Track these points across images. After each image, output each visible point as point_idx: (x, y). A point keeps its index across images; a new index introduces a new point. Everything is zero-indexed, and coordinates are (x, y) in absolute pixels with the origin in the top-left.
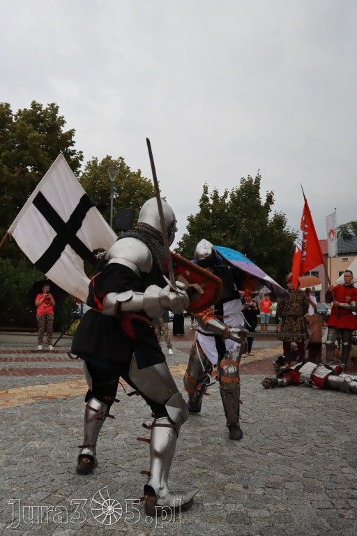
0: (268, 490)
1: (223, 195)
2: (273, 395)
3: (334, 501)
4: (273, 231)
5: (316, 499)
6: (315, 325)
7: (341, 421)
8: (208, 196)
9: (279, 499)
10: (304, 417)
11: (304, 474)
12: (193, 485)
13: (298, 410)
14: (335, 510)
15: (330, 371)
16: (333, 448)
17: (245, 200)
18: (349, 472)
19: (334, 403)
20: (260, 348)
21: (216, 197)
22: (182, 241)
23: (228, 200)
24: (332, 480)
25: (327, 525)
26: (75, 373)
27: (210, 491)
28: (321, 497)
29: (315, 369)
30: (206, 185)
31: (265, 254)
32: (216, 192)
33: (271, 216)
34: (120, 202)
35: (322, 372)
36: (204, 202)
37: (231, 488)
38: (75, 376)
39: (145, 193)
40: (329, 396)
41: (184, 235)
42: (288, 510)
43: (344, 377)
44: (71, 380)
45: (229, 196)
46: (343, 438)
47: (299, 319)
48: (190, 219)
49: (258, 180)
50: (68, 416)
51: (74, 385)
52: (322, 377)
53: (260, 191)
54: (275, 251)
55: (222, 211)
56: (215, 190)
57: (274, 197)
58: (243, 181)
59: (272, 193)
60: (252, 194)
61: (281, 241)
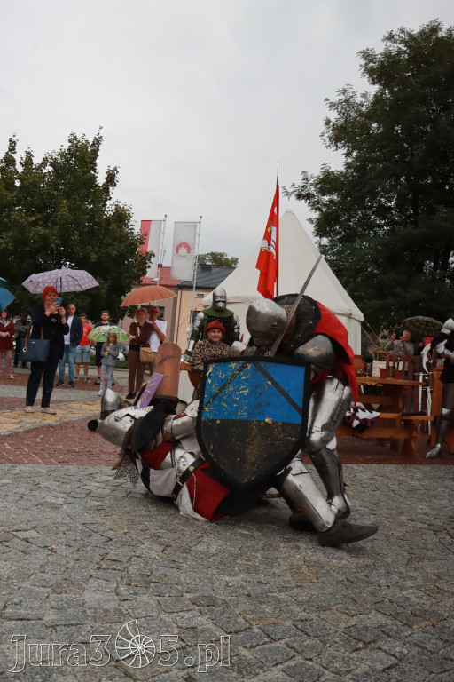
1: (40, 161)
4: (110, 224)
6: (166, 363)
8: (18, 156)
20: (61, 402)
21: (28, 162)
23: (46, 169)
30: (14, 139)
31: (94, 257)
32: (29, 156)
33: (110, 207)
36: (7, 165)
45: (49, 163)
49: (97, 142)
53: (98, 161)
54: (108, 255)
55: (35, 185)
56: (28, 150)
57: (118, 177)
58: (73, 139)
59: (116, 169)
60: (85, 162)
61: (120, 242)
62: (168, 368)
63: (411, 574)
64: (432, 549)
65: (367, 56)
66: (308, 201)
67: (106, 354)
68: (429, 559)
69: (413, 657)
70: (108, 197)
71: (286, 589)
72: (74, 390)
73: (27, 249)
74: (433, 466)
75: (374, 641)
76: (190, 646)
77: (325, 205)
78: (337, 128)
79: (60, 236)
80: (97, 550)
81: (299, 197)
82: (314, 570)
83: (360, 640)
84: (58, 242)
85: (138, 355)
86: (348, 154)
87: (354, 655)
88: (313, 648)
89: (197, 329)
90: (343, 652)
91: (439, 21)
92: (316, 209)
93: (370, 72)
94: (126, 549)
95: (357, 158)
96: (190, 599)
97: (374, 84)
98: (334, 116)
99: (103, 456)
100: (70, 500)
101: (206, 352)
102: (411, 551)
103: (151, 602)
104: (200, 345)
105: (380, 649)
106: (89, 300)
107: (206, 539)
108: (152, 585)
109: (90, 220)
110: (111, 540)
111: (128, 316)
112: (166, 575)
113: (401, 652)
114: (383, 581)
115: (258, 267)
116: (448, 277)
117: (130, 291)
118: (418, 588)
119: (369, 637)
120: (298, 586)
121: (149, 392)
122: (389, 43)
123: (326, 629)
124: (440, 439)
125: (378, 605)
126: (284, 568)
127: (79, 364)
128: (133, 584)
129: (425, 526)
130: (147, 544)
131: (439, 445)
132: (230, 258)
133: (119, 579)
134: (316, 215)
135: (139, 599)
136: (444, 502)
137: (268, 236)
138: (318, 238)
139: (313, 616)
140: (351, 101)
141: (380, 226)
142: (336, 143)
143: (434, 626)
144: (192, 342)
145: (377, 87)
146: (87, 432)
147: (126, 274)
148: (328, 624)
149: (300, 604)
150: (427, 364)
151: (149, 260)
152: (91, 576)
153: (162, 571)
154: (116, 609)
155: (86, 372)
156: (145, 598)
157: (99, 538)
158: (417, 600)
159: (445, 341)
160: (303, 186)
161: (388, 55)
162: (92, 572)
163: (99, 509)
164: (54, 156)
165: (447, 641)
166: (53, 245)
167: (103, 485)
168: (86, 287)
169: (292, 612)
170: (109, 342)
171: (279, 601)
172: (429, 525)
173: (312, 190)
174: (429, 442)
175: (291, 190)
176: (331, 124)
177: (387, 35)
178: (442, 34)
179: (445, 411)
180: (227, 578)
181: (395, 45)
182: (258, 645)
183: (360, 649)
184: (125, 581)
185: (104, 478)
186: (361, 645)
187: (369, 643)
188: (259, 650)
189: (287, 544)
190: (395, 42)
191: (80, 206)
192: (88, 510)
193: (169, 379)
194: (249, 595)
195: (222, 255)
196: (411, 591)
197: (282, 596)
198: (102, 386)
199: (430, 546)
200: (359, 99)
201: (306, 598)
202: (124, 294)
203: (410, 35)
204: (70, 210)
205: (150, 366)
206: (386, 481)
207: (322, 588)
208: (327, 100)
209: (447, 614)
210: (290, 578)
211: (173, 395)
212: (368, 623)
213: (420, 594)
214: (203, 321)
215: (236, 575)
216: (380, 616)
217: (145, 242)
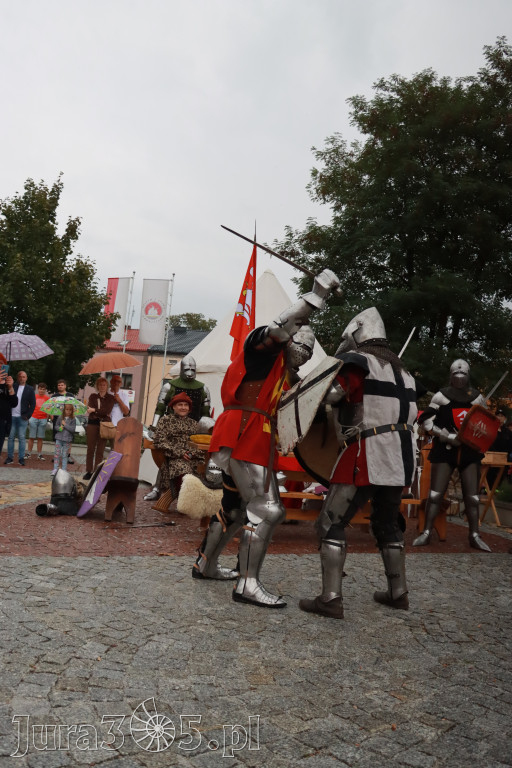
4: (69, 281)
6: (125, 441)
20: (8, 483)
31: (50, 318)
33: (70, 261)
49: (57, 190)
53: (57, 210)
54: (67, 316)
57: (80, 229)
58: (30, 185)
59: (78, 220)
60: (43, 211)
61: (81, 302)
62: (128, 446)
63: (378, 674)
64: (404, 647)
65: (357, 103)
66: (292, 259)
67: (61, 428)
68: (401, 658)
69: (365, 762)
70: (68, 251)
71: (238, 692)
72: (24, 470)
74: (419, 555)
75: (326, 747)
76: (123, 756)
77: (311, 264)
78: (325, 180)
79: (12, 294)
80: (33, 651)
81: (282, 254)
82: (271, 670)
83: (312, 745)
84: (10, 300)
85: (98, 430)
86: (337, 208)
87: (302, 762)
88: (258, 754)
89: (162, 402)
90: (291, 759)
91: (433, 70)
92: (300, 269)
93: (361, 120)
94: (65, 650)
95: (346, 213)
96: (130, 704)
97: (365, 132)
98: (321, 166)
99: (51, 545)
100: (7, 595)
101: (171, 429)
102: (382, 649)
103: (87, 708)
104: (165, 420)
105: (331, 754)
106: (44, 367)
107: (156, 638)
108: (90, 689)
109: (47, 276)
110: (49, 639)
111: (90, 385)
112: (106, 679)
113: (353, 757)
114: (346, 683)
115: (231, 334)
116: (445, 344)
117: (92, 357)
118: (384, 689)
119: (321, 742)
120: (251, 689)
121: (106, 473)
122: (380, 91)
123: (275, 734)
124: (429, 525)
125: (336, 708)
126: (240, 669)
127: (32, 439)
128: (68, 688)
129: (401, 621)
130: (89, 644)
131: (427, 532)
132: (207, 320)
133: (54, 683)
134: (300, 275)
135: (73, 704)
136: (426, 595)
137: (242, 300)
139: (264, 720)
140: (340, 150)
141: (372, 288)
142: (324, 196)
143: (393, 729)
144: (157, 416)
145: (368, 136)
146: (34, 517)
147: (87, 338)
148: (278, 729)
149: (251, 708)
150: (418, 441)
151: (114, 323)
152: (22, 681)
153: (103, 673)
154: (46, 716)
155: (40, 448)
156: (81, 703)
157: (37, 637)
158: (380, 702)
159: (434, 417)
160: (287, 243)
161: (379, 102)
162: (24, 676)
163: (39, 605)
164: (8, 203)
165: (404, 745)
166: (4, 304)
167: (47, 578)
168: (39, 355)
169: (241, 716)
170: (64, 415)
171: (227, 705)
172: (406, 620)
173: (297, 247)
174: (418, 527)
175: (274, 247)
176: (318, 175)
177: (378, 83)
178: (436, 83)
179: (434, 494)
180: (174, 681)
181: (386, 93)
182: (198, 753)
183: (309, 755)
184: (60, 685)
185: (50, 570)
186: (310, 751)
187: (320, 748)
188: (200, 759)
189: (246, 642)
190: (387, 89)
191: (36, 261)
192: (27, 607)
193: (128, 459)
194: (196, 699)
195: (198, 316)
196: (376, 692)
197: (233, 699)
198: (56, 465)
199: (403, 643)
200: (349, 149)
201: (259, 702)
202: (85, 359)
203: (403, 83)
204: (24, 266)
205: (111, 442)
206: (365, 572)
207: (278, 691)
208: (314, 149)
209: (409, 716)
210: (244, 681)
211: (133, 477)
212: (322, 727)
213: (385, 695)
214: (169, 393)
215: (185, 677)
216: (336, 720)
217: (110, 302)
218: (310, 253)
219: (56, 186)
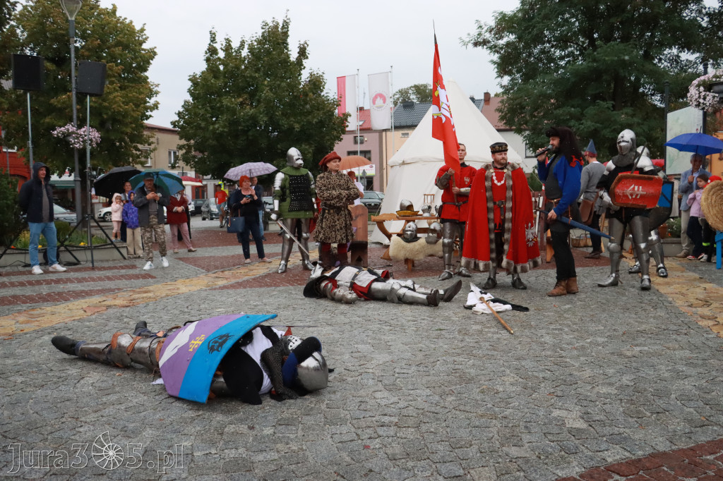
0: (280, 427)
1: (238, 45)
2: (301, 310)
3: (359, 432)
4: (307, 94)
5: (338, 432)
6: (358, 219)
7: (383, 337)
8: (217, 46)
9: (292, 436)
10: (337, 336)
11: (327, 404)
12: (183, 433)
13: (330, 328)
14: (360, 441)
15: (374, 277)
16: (367, 370)
17: (268, 52)
18: (383, 396)
19: (376, 317)
21: (228, 48)
22: (181, 110)
23: (245, 53)
24: (362, 408)
25: (348, 459)
26: (24, 302)
27: (205, 437)
28: (344, 429)
29: (356, 275)
30: (214, 31)
32: (228, 41)
33: (305, 76)
34: (86, 53)
35: (365, 279)
36: (211, 55)
37: (232, 430)
38: (24, 307)
39: (124, 40)
40: (372, 308)
41: (185, 102)
42: (302, 449)
43: (393, 283)
44: (19, 312)
45: (246, 46)
46: (382, 358)
47: (342, 212)
48: (193, 80)
49: (286, 24)
50: (9, 361)
51: (22, 318)
52: (365, 285)
53: (289, 40)
54: (309, 123)
55: (238, 68)
56: (227, 37)
57: (308, 50)
58: (265, 26)
59: (306, 43)
60: (278, 44)
61: (318, 110)
62: (360, 223)
66: (485, 47)
70: (302, 68)
73: (240, 128)
77: (502, 48)
79: (267, 114)
81: (476, 44)
92: (495, 51)
134: (496, 57)
138: (499, 79)
141: (562, 58)
147: (327, 138)
151: (346, 120)
160: (478, 35)
164: (251, 42)
173: (487, 36)
175: (468, 40)
191: (279, 85)
193: (361, 230)
211: (365, 240)
217: (341, 103)
218: (498, 39)
219: (285, 21)
